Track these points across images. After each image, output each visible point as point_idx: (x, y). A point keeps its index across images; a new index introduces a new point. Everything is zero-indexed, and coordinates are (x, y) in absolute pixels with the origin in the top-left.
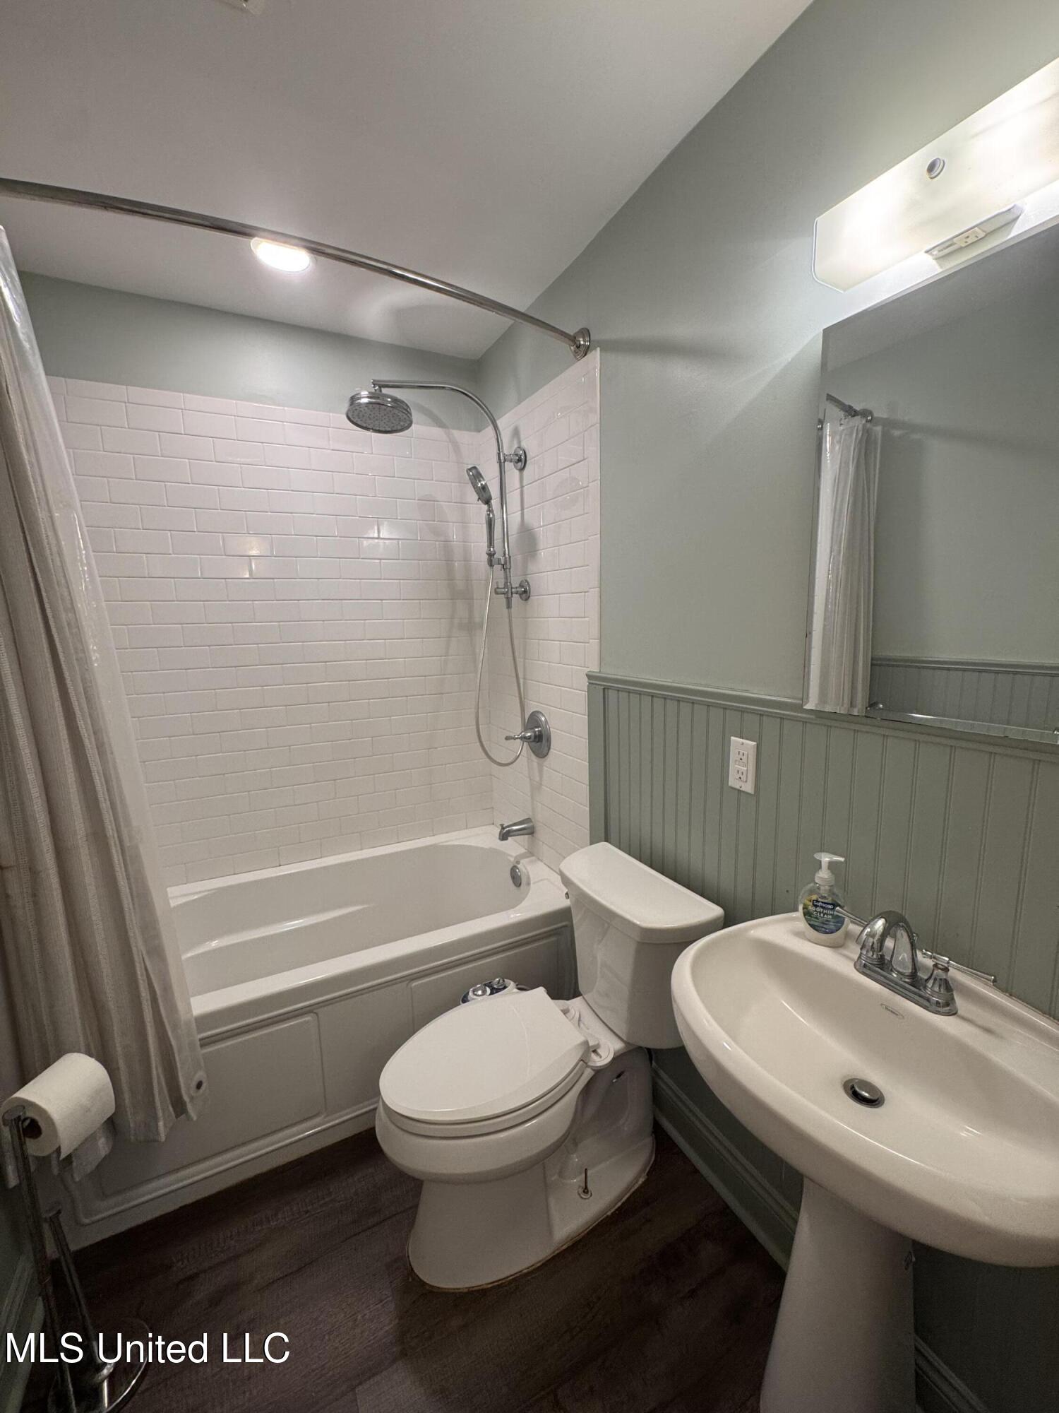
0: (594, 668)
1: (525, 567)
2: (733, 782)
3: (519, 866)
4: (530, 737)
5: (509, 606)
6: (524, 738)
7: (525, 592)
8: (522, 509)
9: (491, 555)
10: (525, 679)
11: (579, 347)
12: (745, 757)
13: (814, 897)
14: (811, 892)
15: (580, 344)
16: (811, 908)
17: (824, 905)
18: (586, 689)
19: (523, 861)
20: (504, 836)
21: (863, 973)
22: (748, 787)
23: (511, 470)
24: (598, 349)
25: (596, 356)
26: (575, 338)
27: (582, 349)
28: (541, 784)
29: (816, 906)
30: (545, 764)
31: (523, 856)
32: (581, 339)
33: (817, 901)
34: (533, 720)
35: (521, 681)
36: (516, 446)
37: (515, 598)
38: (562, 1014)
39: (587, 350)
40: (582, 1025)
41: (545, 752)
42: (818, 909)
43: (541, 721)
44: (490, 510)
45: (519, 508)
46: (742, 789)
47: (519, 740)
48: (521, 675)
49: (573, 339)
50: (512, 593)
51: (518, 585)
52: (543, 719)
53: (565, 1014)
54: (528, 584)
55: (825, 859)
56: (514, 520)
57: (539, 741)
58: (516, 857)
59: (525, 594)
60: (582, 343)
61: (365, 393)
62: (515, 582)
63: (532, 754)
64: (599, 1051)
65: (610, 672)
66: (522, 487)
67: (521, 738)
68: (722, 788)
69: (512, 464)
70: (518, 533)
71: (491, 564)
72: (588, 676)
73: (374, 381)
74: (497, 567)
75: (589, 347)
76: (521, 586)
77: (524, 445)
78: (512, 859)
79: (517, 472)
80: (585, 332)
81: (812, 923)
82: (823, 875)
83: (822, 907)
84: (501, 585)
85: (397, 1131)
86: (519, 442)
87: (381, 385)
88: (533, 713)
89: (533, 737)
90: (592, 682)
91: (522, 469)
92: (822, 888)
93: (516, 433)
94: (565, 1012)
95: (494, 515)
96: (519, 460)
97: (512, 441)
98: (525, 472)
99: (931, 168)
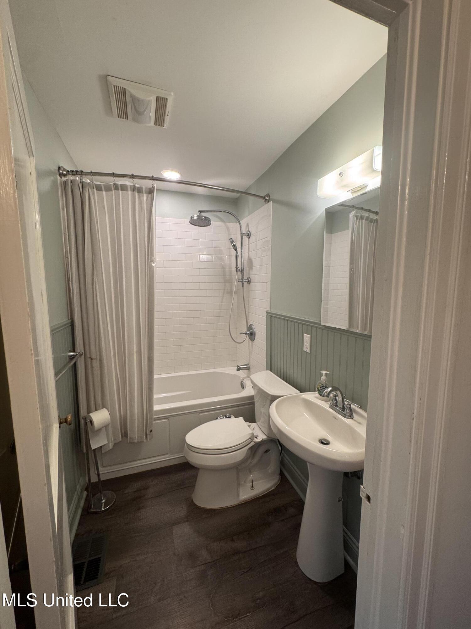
0: (269, 309)
1: (249, 272)
2: (305, 349)
3: (243, 381)
4: (248, 333)
5: (243, 286)
6: (246, 334)
7: (249, 281)
8: (249, 252)
9: (237, 268)
10: (248, 312)
11: (266, 200)
12: (307, 341)
13: (320, 385)
14: (320, 383)
15: (266, 199)
16: (319, 388)
17: (323, 387)
18: (266, 316)
19: (245, 379)
20: (238, 369)
21: (331, 408)
22: (308, 351)
23: (245, 238)
24: (272, 201)
25: (271, 203)
26: (265, 197)
27: (267, 201)
28: (252, 351)
29: (321, 388)
30: (253, 343)
31: (245, 378)
32: (267, 197)
33: (321, 386)
34: (250, 328)
35: (247, 313)
36: (248, 230)
37: (245, 284)
38: (248, 427)
39: (269, 201)
40: (254, 430)
41: (253, 339)
42: (321, 389)
43: (252, 327)
44: (237, 253)
45: (248, 251)
46: (307, 351)
47: (244, 334)
48: (247, 311)
49: (264, 198)
50: (244, 282)
51: (246, 279)
52: (253, 327)
53: (249, 427)
54: (250, 279)
55: (324, 372)
56: (246, 256)
57: (252, 335)
58: (243, 378)
59: (249, 282)
60: (267, 199)
61: (196, 215)
62: (245, 278)
63: (250, 340)
64: (258, 438)
65: (273, 311)
66: (249, 244)
67: (245, 334)
68: (302, 351)
69: (246, 236)
70: (248, 260)
71: (237, 271)
72: (267, 312)
73: (199, 210)
74: (239, 273)
75: (269, 200)
76: (248, 279)
77: (250, 230)
78: (241, 378)
79: (248, 239)
80: (268, 195)
81: (320, 393)
82: (323, 378)
83: (322, 388)
84: (240, 279)
85: (189, 451)
86: (248, 229)
87: (201, 212)
88: (250, 325)
89: (250, 333)
90: (268, 314)
91: (249, 238)
92: (323, 382)
93: (248, 225)
94: (249, 426)
95: (238, 254)
96: (248, 235)
97: (246, 228)
98: (250, 239)
99: (340, 174)
